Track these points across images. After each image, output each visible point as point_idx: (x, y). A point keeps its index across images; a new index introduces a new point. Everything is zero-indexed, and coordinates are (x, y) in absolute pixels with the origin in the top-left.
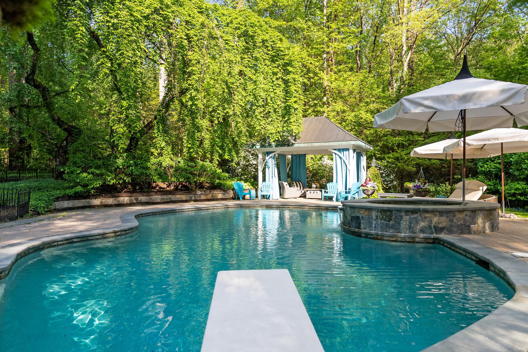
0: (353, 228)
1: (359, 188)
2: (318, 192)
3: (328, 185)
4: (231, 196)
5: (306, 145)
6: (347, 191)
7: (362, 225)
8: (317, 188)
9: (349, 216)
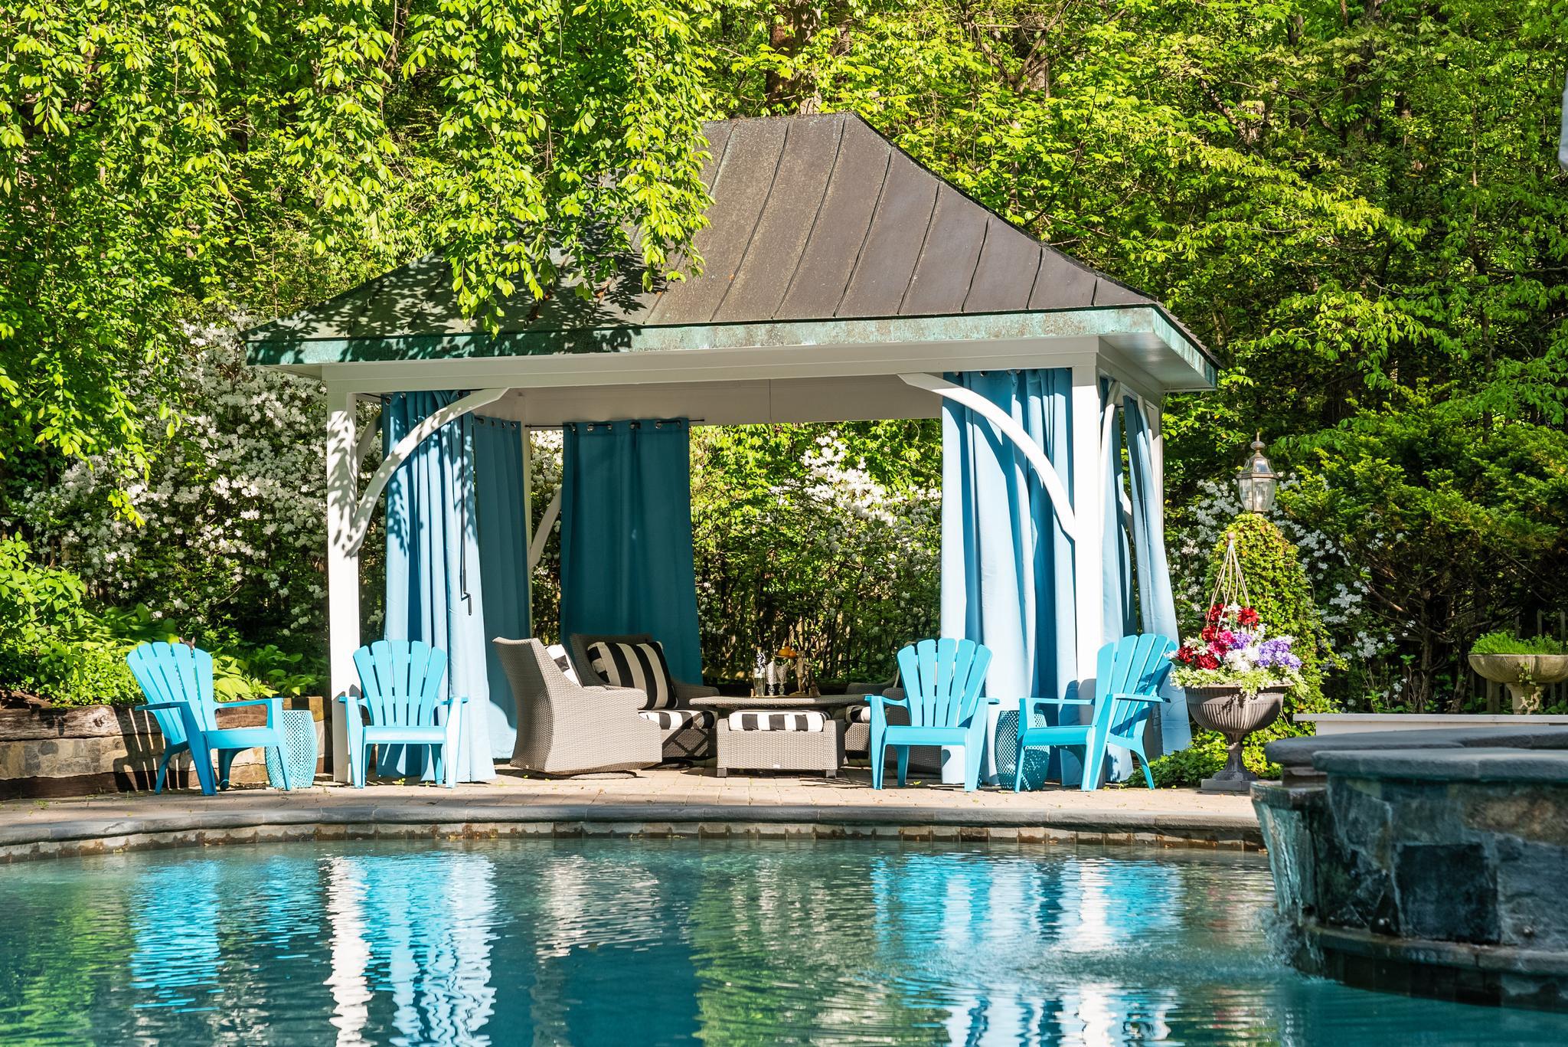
0: (1424, 942)
1: (1160, 679)
2: (815, 719)
3: (906, 657)
4: (107, 764)
5: (727, 338)
6: (1061, 701)
7: (1503, 910)
8: (790, 688)
9: (1382, 846)
